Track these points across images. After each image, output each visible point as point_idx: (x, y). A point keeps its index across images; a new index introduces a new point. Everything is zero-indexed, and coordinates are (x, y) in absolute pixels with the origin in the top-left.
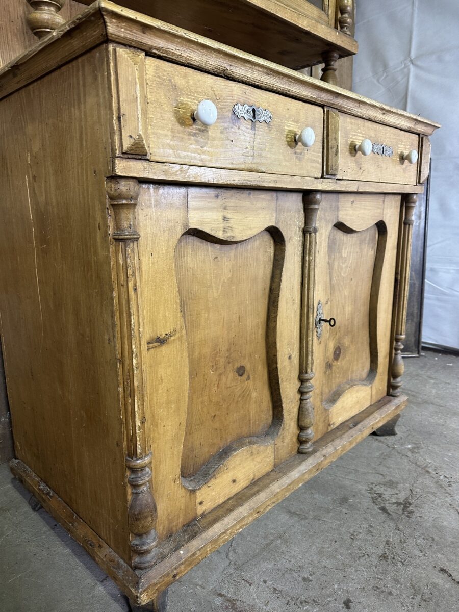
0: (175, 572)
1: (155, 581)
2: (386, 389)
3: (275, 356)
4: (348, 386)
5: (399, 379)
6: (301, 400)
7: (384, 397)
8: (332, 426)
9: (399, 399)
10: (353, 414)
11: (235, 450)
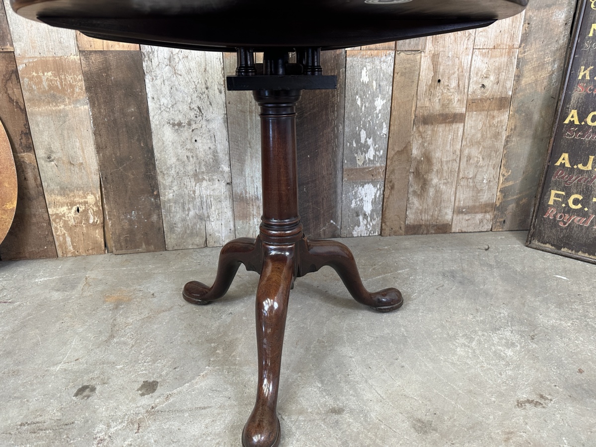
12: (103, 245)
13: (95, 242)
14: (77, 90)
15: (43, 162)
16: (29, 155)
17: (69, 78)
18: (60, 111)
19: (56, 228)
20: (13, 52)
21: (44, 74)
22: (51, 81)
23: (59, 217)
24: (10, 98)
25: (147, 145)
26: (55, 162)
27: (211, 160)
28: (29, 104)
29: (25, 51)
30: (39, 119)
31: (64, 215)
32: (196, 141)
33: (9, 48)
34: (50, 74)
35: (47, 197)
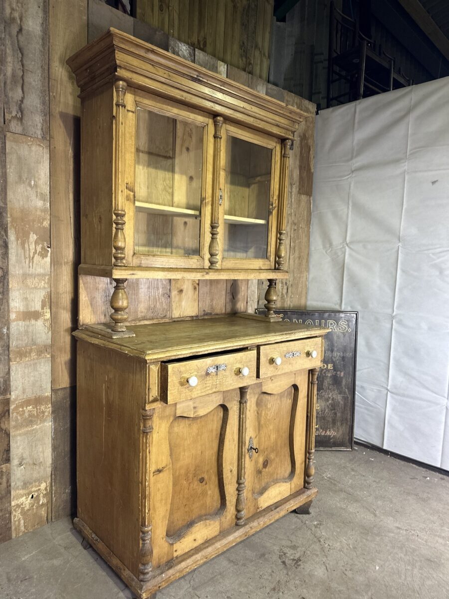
0: (160, 585)
1: (150, 588)
2: (303, 484)
3: (222, 471)
4: (273, 484)
5: (312, 478)
6: (238, 495)
7: (302, 489)
8: (260, 509)
9: (311, 491)
10: (276, 501)
11: (196, 523)
12: (45, 519)
13: (41, 517)
14: (46, 414)
15: (15, 468)
16: (6, 466)
17: (43, 407)
18: (33, 430)
19: (15, 516)
20: (10, 398)
21: (27, 407)
22: (31, 411)
23: (18, 506)
24: (1, 428)
26: (24, 466)
28: (13, 430)
29: (18, 396)
30: (19, 438)
31: (22, 504)
33: (8, 396)
34: (31, 407)
35: (12, 493)
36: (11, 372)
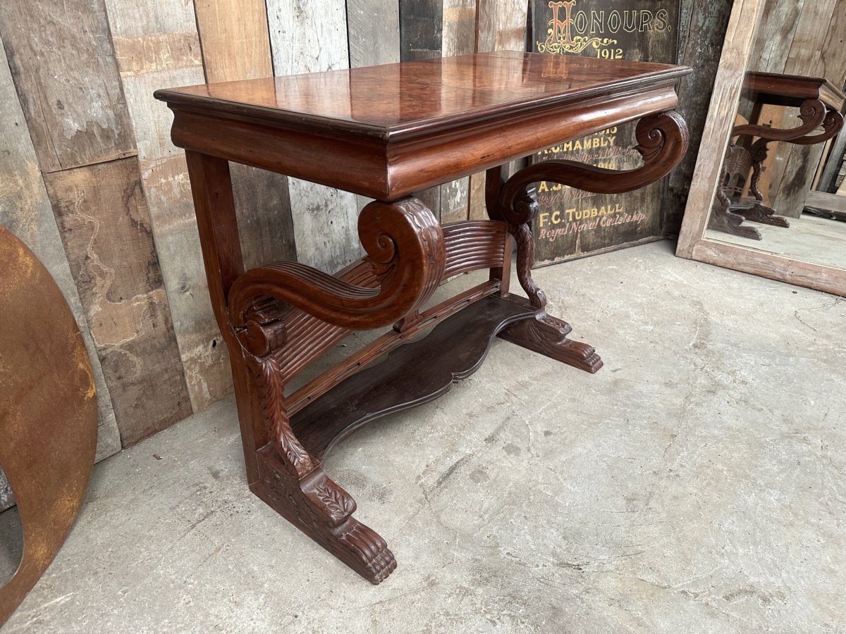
15: (175, 295)
16: (158, 292)
19: (191, 377)
20: (136, 156)
21: (174, 179)
22: (183, 185)
23: (193, 361)
24: (133, 220)
25: (289, 241)
26: (190, 291)
27: (344, 240)
28: (157, 223)
29: (151, 152)
30: (170, 239)
31: (200, 357)
32: (332, 222)
33: (132, 152)
34: (181, 176)
35: (179, 340)
36: (127, 96)
